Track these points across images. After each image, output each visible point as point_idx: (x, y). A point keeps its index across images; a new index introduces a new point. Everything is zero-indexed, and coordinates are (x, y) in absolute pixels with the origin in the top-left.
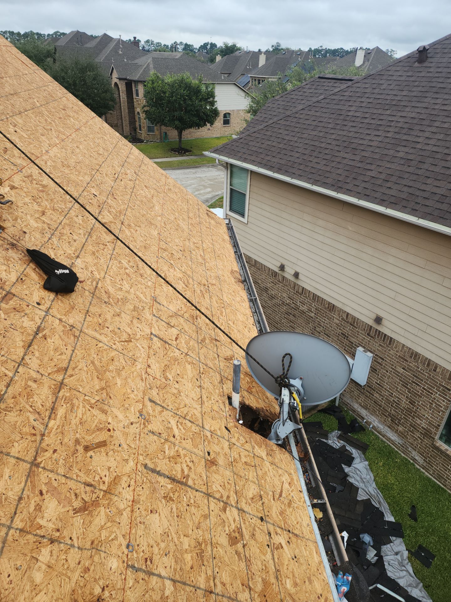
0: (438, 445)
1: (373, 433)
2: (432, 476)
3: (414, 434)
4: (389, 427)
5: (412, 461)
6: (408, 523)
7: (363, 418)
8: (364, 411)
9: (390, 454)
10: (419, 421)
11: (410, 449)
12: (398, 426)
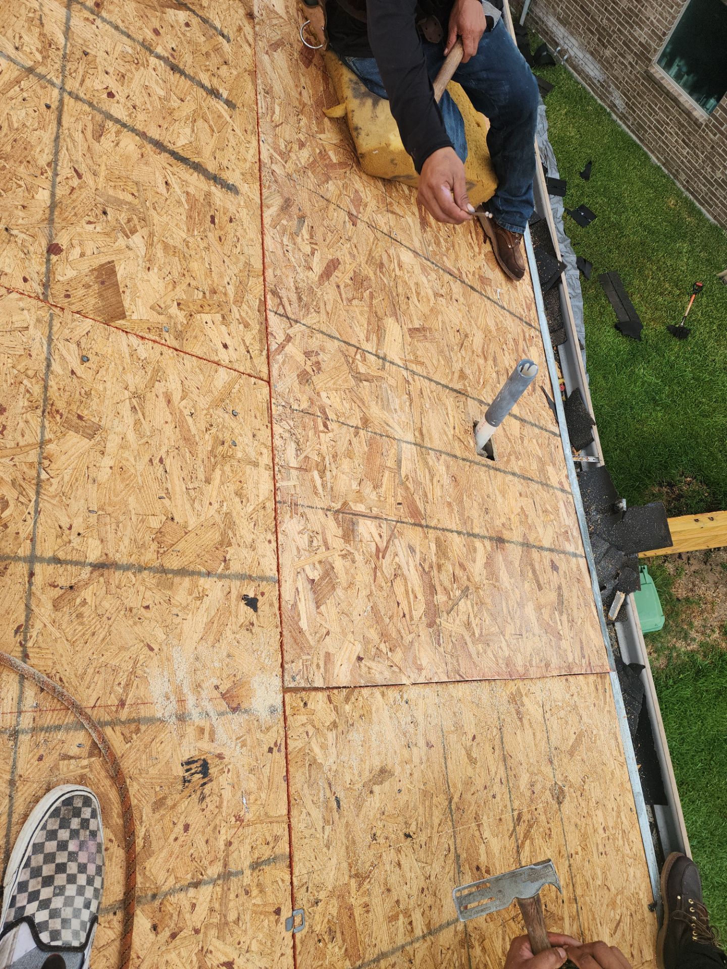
0: (652, 71)
1: (566, 69)
2: (629, 127)
3: (624, 57)
4: (592, 54)
5: (608, 110)
6: (577, 181)
7: (557, 44)
8: (562, 29)
9: (581, 99)
10: (637, 32)
11: (612, 88)
12: (606, 47)
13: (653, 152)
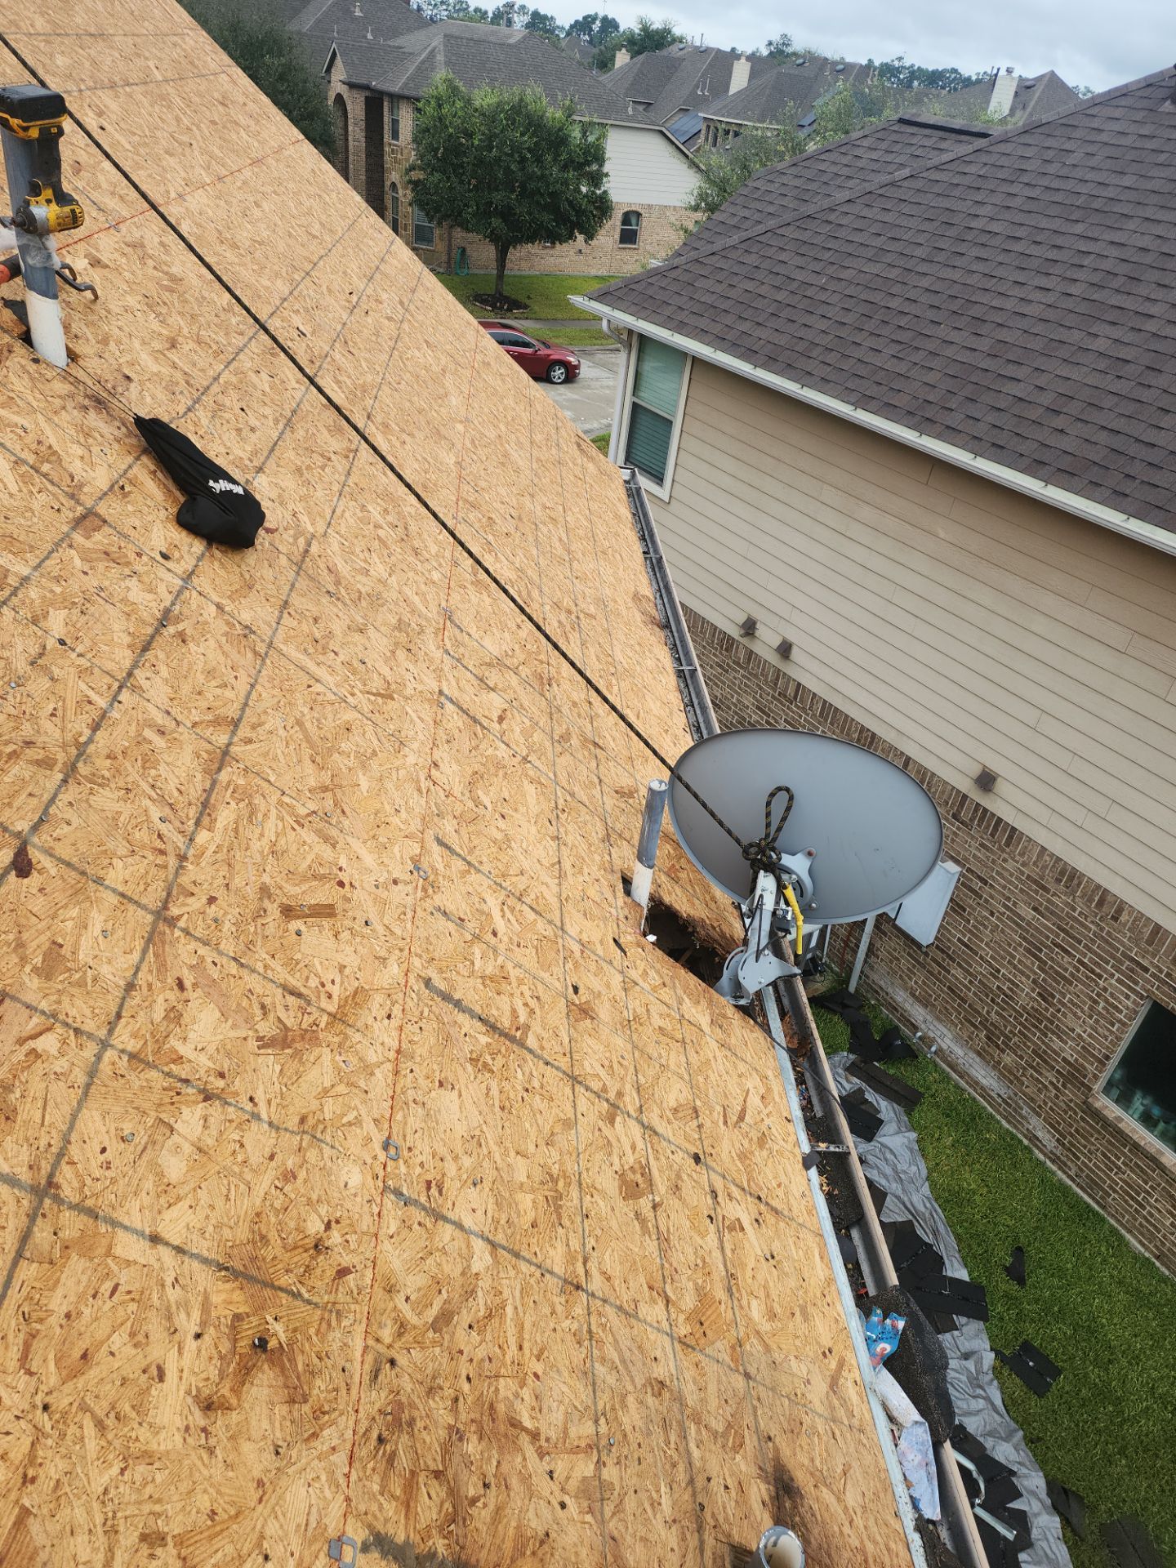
0: (1098, 1105)
1: (936, 1065)
2: (1073, 1181)
3: (1040, 1074)
4: (979, 1054)
5: (1026, 1142)
6: (1003, 1286)
7: (915, 1028)
8: (921, 1010)
9: (973, 1119)
10: (1057, 1044)
11: (1025, 1111)
12: (1003, 1051)
13: (1130, 1232)
